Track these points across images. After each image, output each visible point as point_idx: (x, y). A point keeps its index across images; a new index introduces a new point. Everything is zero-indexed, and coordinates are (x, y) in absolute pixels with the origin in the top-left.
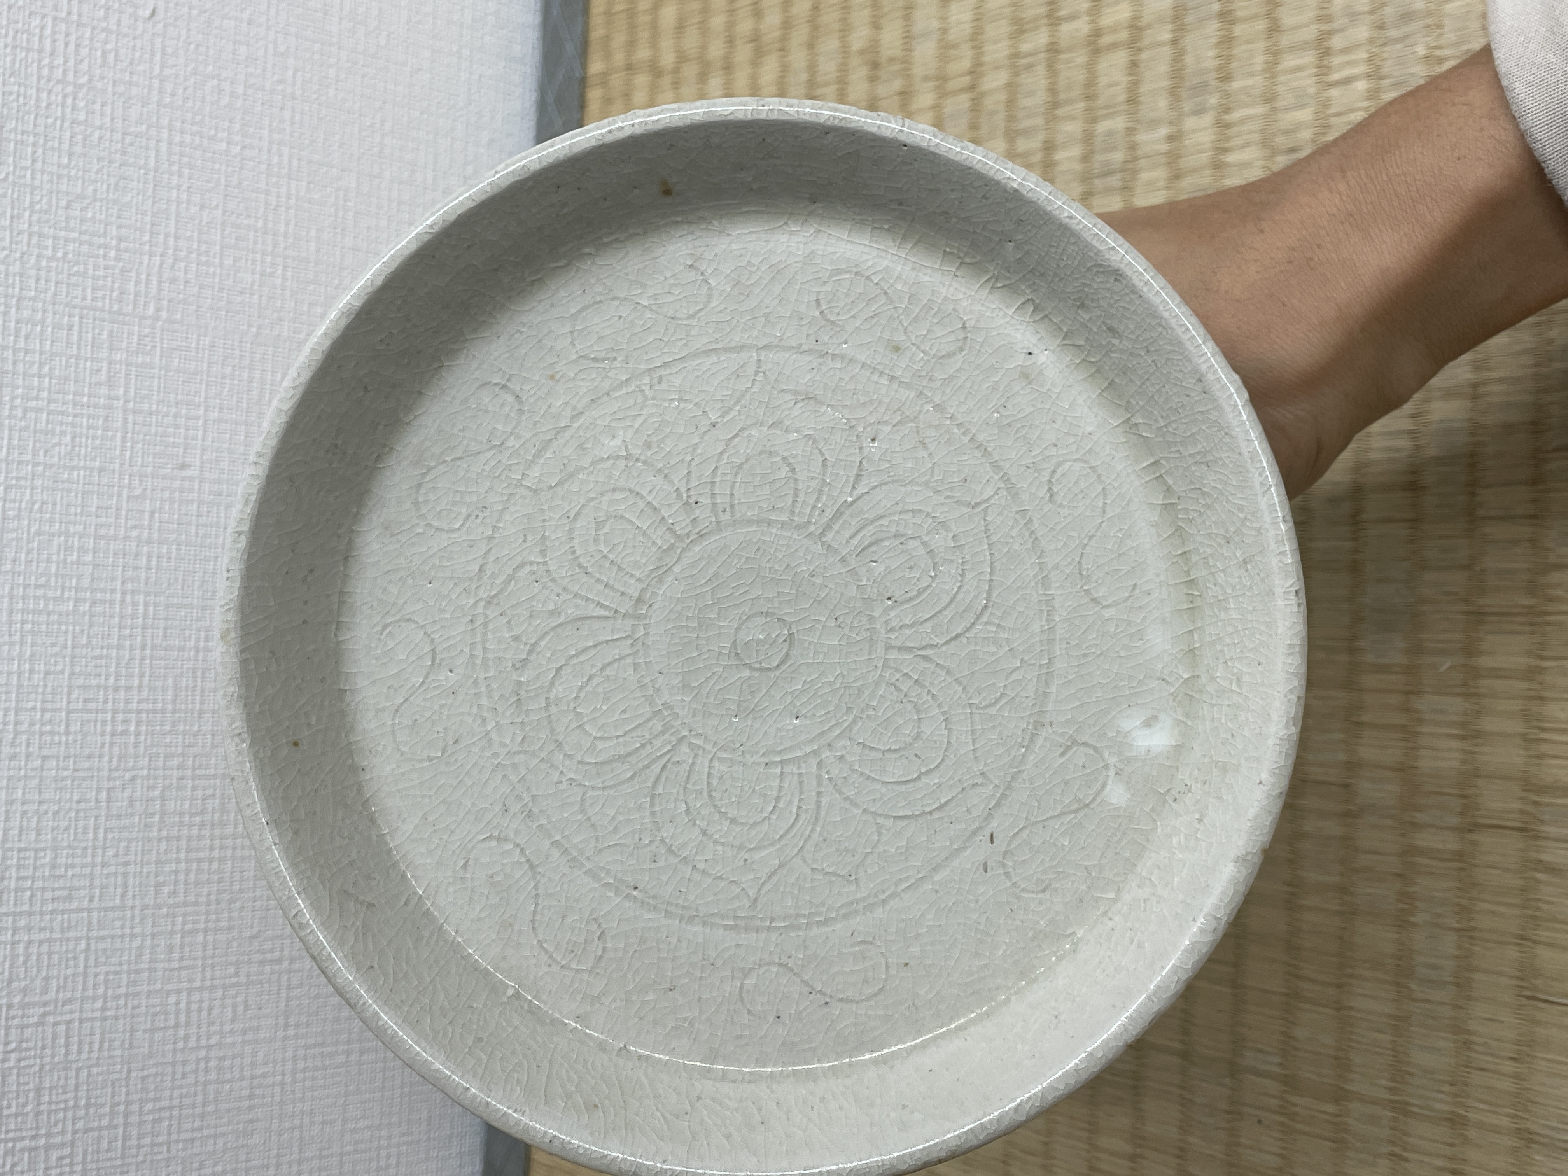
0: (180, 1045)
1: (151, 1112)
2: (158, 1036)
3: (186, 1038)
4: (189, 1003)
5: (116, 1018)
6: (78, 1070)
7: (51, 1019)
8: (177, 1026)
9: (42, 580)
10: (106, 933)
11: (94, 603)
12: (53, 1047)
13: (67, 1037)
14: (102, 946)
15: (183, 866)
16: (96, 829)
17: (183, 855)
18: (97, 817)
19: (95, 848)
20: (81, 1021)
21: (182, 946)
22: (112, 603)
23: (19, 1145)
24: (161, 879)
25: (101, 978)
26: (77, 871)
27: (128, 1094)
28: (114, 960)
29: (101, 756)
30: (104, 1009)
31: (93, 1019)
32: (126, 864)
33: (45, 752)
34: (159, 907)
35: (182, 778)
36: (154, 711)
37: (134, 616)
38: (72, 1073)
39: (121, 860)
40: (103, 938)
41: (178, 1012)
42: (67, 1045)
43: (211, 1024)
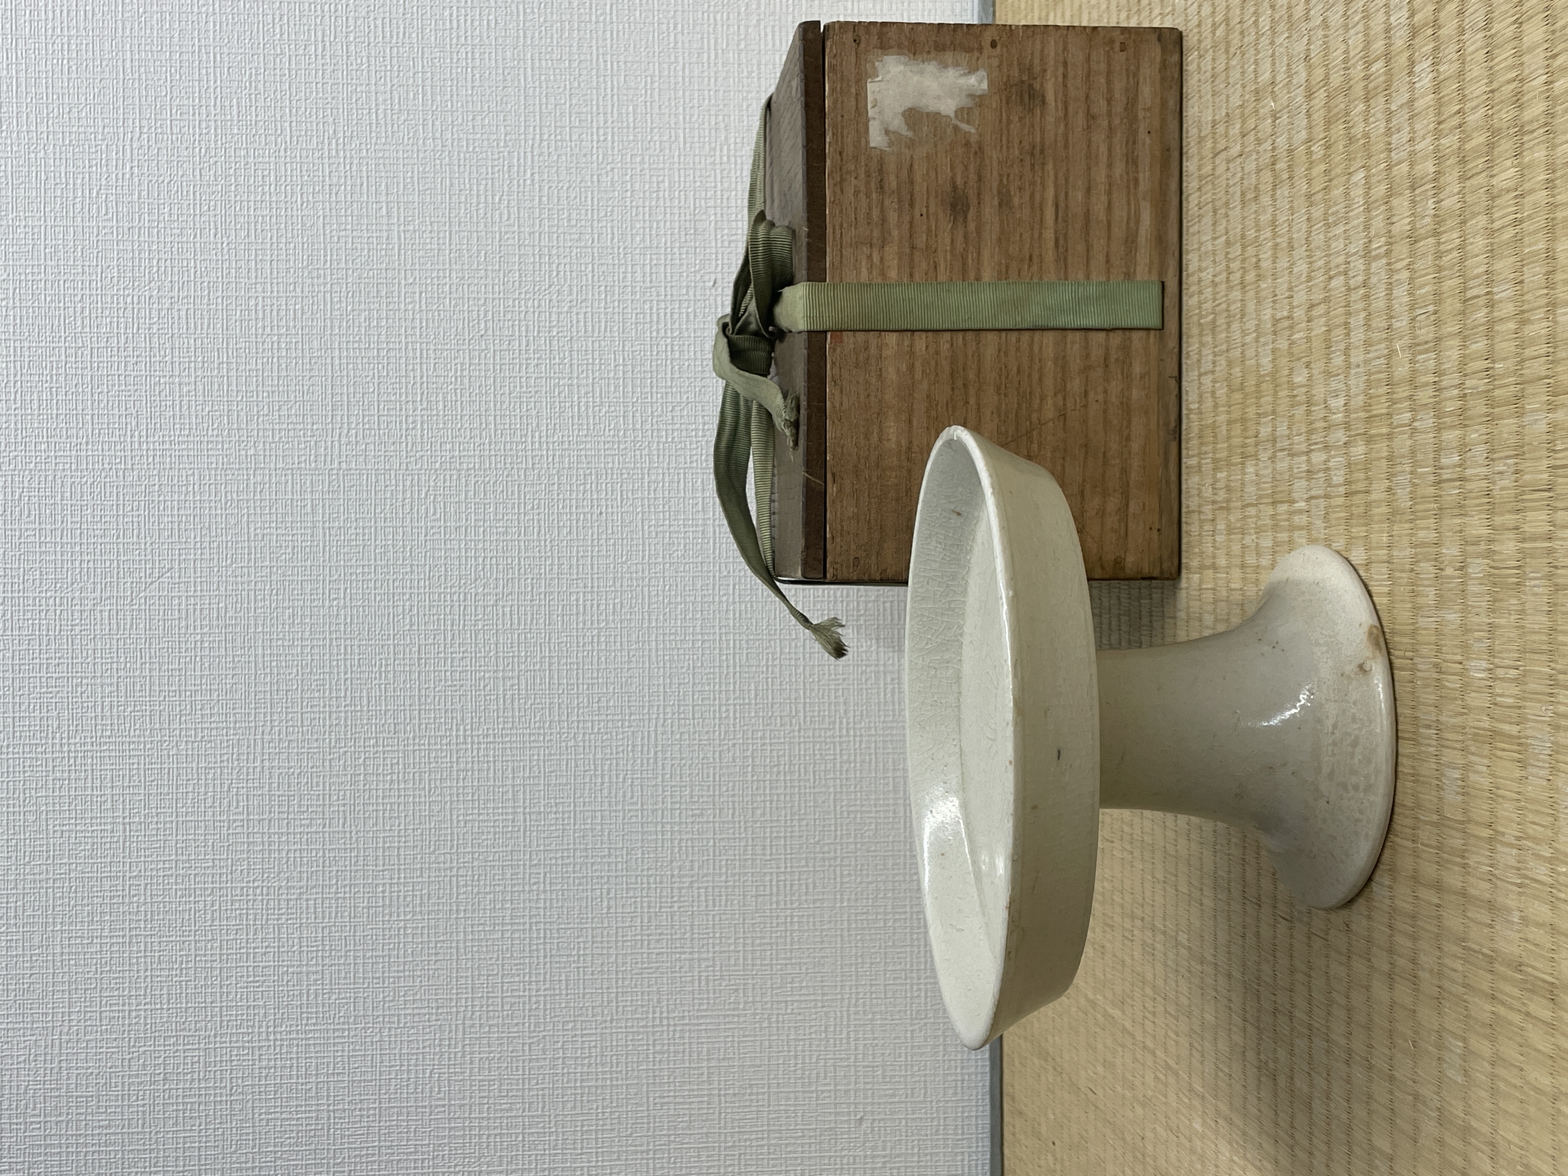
0: (774, 906)
1: (760, 945)
2: (761, 899)
3: (778, 903)
4: (778, 881)
5: (734, 887)
6: (714, 916)
7: (696, 885)
8: (771, 894)
9: (673, 631)
10: (724, 836)
11: (703, 641)
12: (699, 901)
13: (706, 896)
14: (723, 844)
15: (768, 798)
16: (714, 774)
17: (768, 792)
18: (714, 768)
19: (714, 786)
20: (713, 887)
21: (771, 846)
22: (714, 640)
23: (683, 956)
24: (755, 805)
25: (724, 862)
26: (705, 799)
27: (744, 932)
28: (731, 852)
29: (714, 732)
30: (726, 882)
31: (721, 887)
32: (733, 796)
33: (682, 730)
34: (756, 822)
35: (764, 744)
36: (744, 704)
37: (728, 648)
38: (710, 918)
39: (731, 793)
40: (723, 839)
41: (771, 886)
42: (706, 901)
43: (793, 895)
